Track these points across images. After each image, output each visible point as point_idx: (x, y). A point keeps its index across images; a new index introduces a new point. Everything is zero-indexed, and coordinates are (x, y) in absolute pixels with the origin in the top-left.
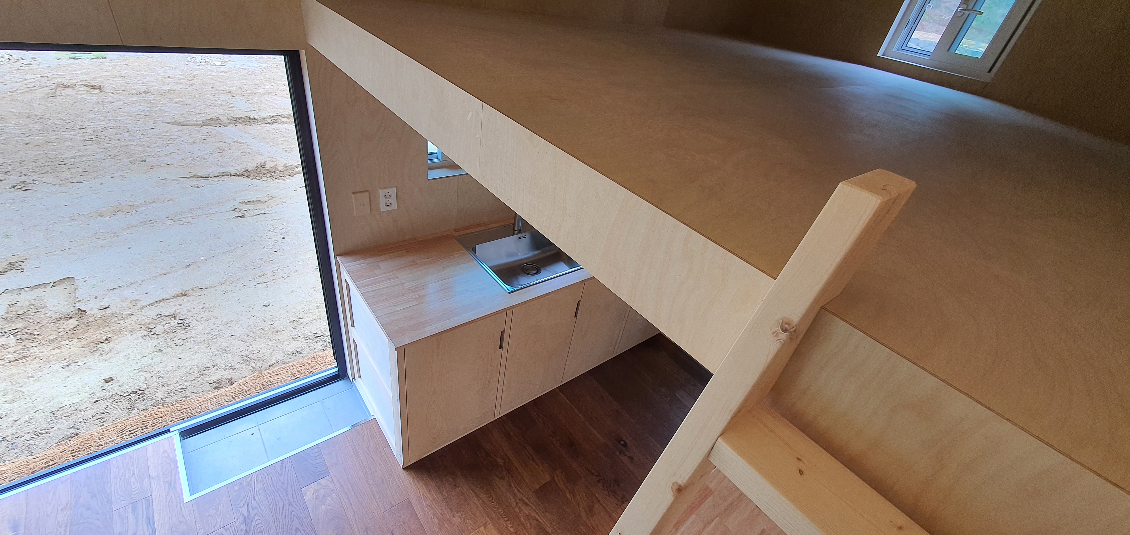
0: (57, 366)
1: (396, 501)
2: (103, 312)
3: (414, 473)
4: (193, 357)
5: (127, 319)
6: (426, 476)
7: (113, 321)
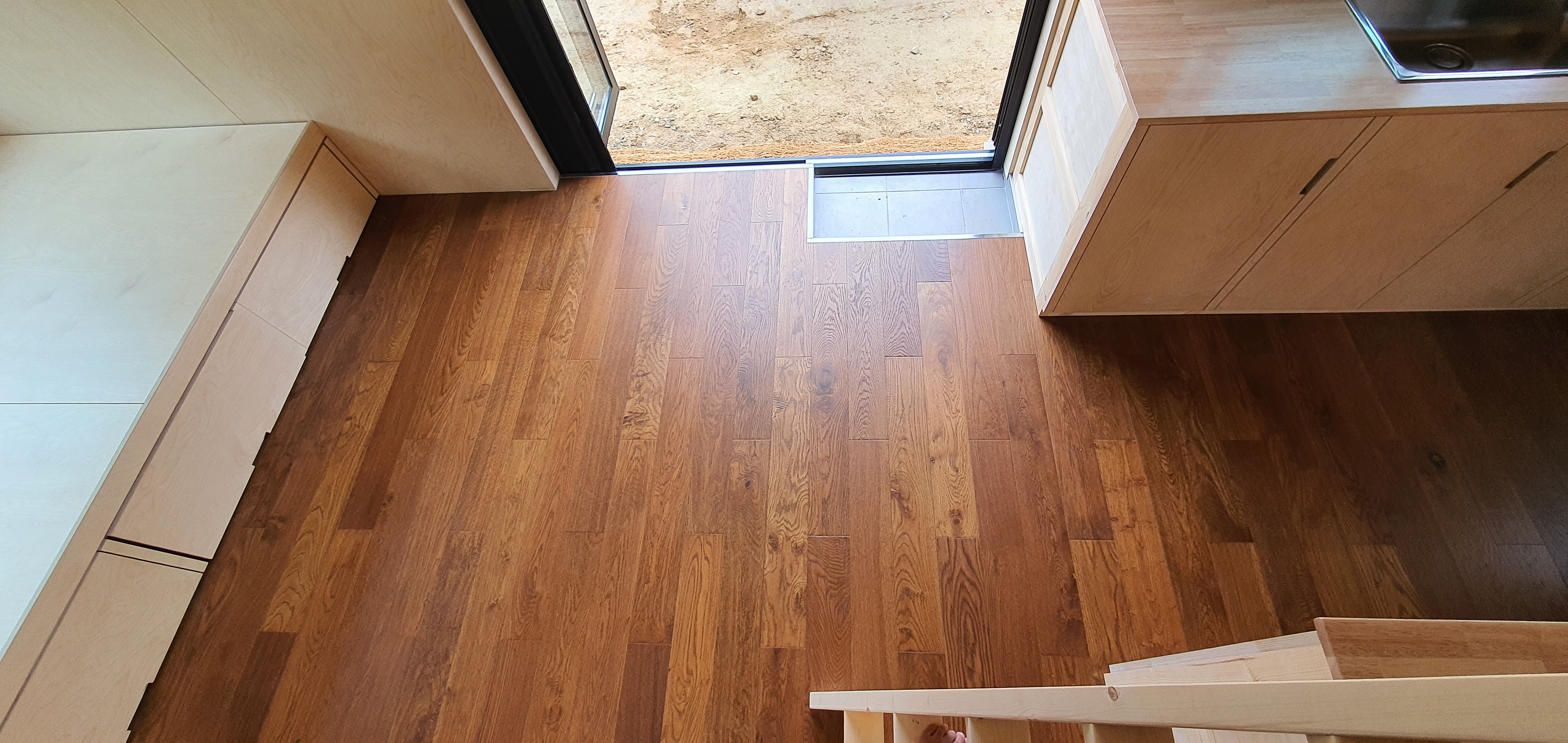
0: (717, 70)
1: (1019, 350)
2: (759, 19)
3: (1053, 329)
4: (828, 97)
5: (778, 33)
6: (1067, 339)
7: (765, 32)
